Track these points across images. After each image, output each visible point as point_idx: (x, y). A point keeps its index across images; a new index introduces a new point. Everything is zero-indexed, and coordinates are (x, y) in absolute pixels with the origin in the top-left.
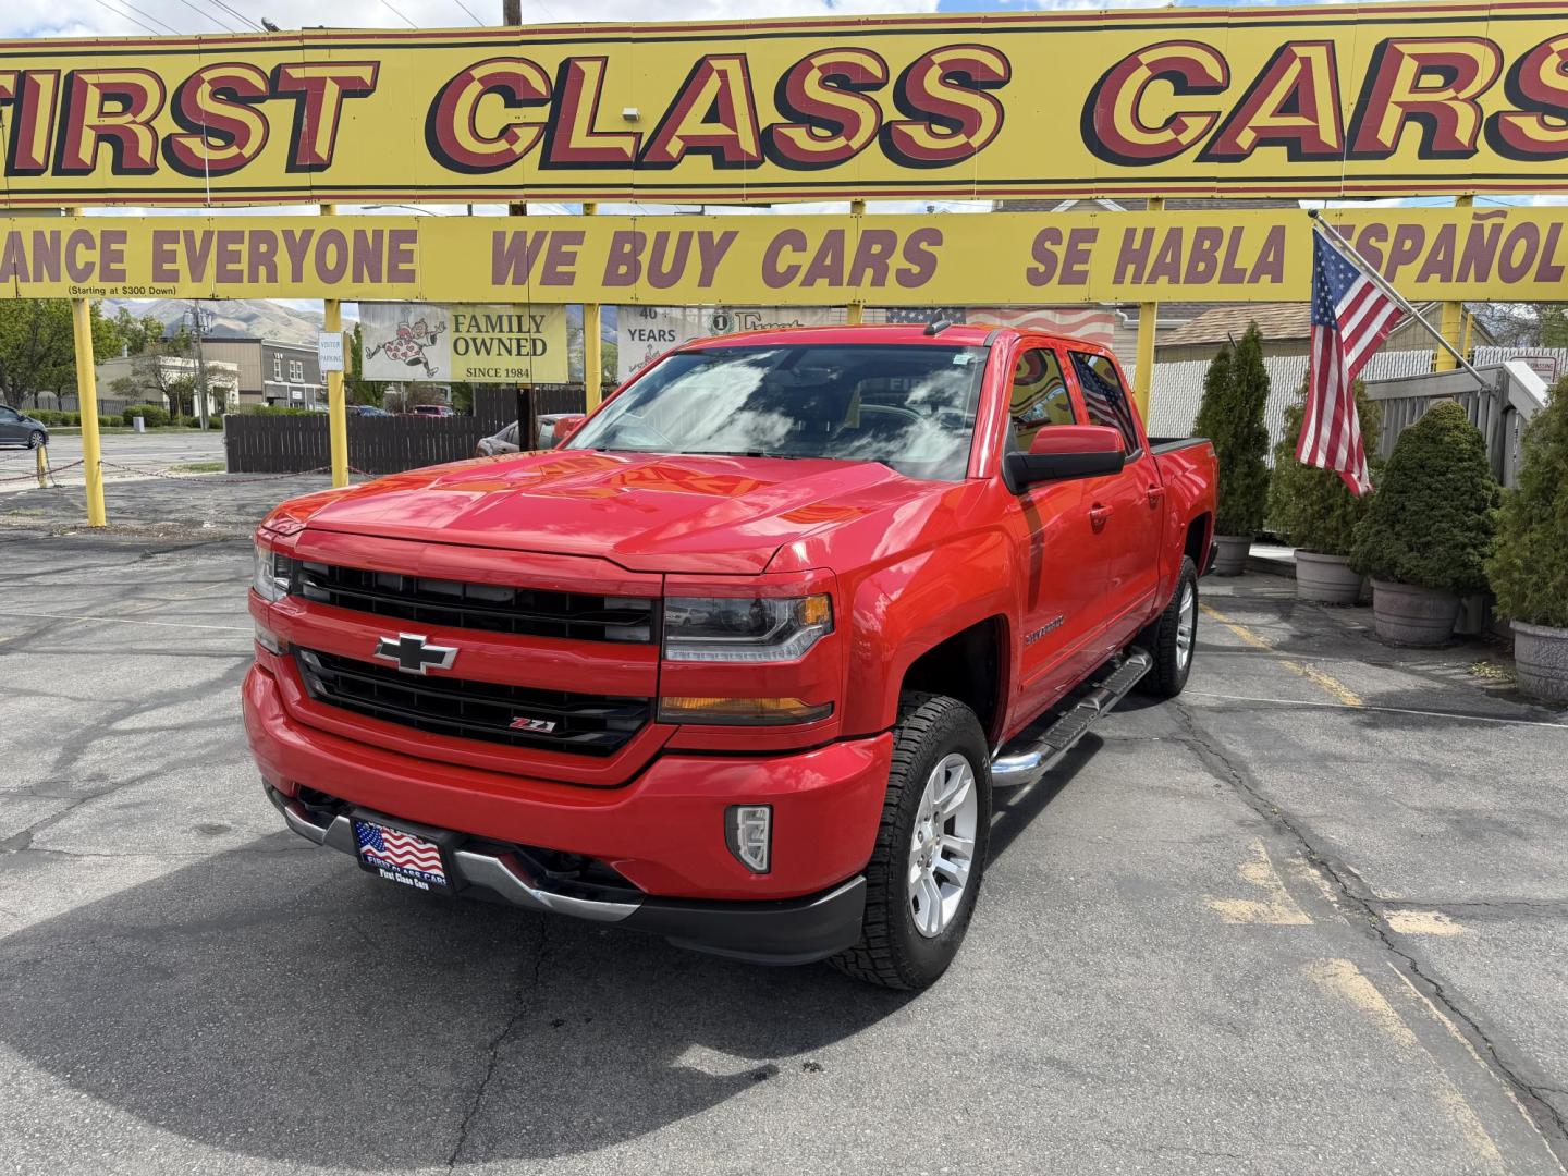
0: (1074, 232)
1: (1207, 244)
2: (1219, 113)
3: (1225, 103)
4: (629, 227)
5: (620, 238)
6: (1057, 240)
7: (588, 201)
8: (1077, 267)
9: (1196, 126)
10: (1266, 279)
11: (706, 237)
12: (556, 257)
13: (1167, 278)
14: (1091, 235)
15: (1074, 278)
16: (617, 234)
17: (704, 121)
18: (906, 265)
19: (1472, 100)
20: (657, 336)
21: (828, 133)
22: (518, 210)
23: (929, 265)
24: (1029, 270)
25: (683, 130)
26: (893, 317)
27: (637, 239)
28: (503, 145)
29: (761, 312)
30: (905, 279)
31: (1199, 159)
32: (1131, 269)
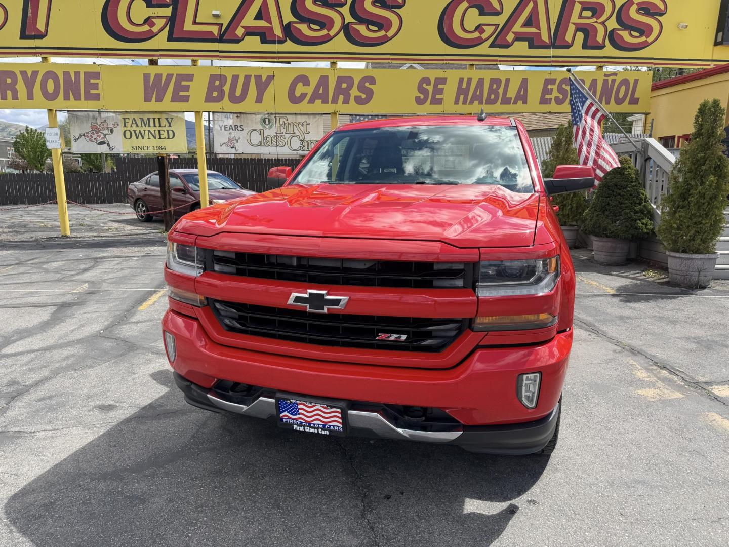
0: (436, 79)
1: (495, 86)
2: (499, 25)
3: (501, 20)
4: (218, 72)
5: (213, 78)
6: (429, 83)
7: (194, 58)
8: (438, 96)
9: (489, 30)
10: (520, 102)
11: (258, 78)
12: (179, 88)
13: (478, 102)
14: (443, 81)
15: (437, 102)
16: (211, 76)
17: (255, 19)
18: (359, 94)
19: (603, 23)
20: (234, 128)
21: (319, 28)
22: (153, 63)
23: (370, 94)
24: (416, 97)
25: (244, 23)
26: (353, 119)
27: (222, 78)
28: (146, 28)
29: (288, 116)
30: (359, 100)
31: (491, 46)
32: (462, 97)
